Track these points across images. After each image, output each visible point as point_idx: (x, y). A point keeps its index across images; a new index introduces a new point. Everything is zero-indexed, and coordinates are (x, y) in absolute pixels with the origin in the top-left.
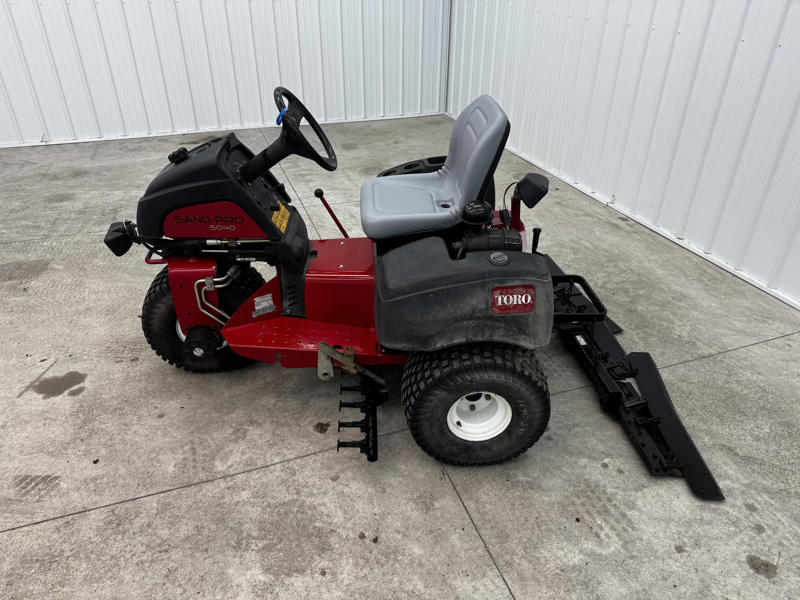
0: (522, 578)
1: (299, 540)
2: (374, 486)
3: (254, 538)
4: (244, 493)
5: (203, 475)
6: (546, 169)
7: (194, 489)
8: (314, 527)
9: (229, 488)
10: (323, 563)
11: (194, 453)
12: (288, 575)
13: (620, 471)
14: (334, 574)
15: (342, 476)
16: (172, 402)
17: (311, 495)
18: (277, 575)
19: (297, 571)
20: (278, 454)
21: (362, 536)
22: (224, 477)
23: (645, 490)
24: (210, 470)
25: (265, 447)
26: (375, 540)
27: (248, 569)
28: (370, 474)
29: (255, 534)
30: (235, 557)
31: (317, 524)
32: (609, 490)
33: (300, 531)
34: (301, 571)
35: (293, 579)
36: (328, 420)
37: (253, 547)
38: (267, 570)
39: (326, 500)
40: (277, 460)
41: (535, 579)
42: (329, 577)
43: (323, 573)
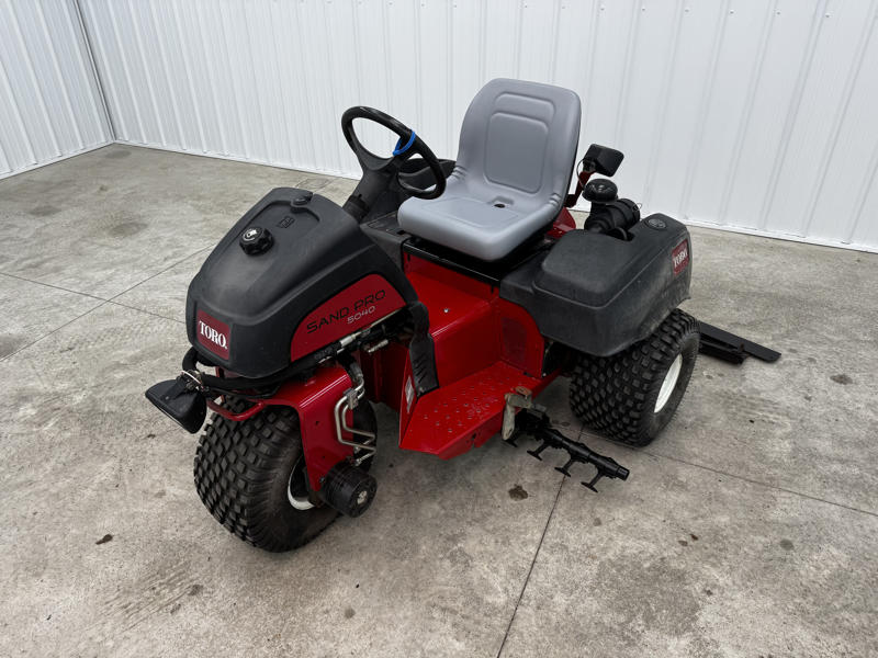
0: (790, 481)
1: (656, 589)
2: (630, 503)
3: (628, 622)
4: (556, 599)
5: (499, 622)
6: (322, 172)
7: (514, 639)
8: (649, 569)
9: (539, 608)
10: (697, 588)
11: (454, 612)
12: (695, 619)
13: (721, 375)
14: (715, 586)
15: (598, 516)
16: (336, 591)
17: (604, 550)
18: (688, 628)
19: (694, 611)
20: (525, 544)
21: (684, 544)
22: (518, 603)
23: (747, 377)
24: (493, 611)
25: (504, 549)
26: (695, 538)
27: (666, 648)
28: (613, 497)
29: (622, 619)
30: (641, 650)
31: (647, 565)
32: (735, 390)
33: (644, 582)
34: (696, 608)
35: (701, 619)
36: (513, 483)
37: (639, 629)
38: (678, 633)
39: (620, 543)
40: (533, 549)
41: (794, 475)
42: (715, 591)
43: (709, 593)
